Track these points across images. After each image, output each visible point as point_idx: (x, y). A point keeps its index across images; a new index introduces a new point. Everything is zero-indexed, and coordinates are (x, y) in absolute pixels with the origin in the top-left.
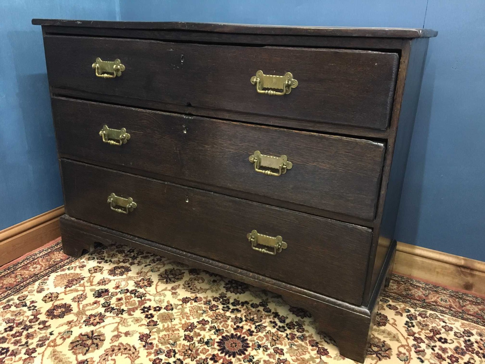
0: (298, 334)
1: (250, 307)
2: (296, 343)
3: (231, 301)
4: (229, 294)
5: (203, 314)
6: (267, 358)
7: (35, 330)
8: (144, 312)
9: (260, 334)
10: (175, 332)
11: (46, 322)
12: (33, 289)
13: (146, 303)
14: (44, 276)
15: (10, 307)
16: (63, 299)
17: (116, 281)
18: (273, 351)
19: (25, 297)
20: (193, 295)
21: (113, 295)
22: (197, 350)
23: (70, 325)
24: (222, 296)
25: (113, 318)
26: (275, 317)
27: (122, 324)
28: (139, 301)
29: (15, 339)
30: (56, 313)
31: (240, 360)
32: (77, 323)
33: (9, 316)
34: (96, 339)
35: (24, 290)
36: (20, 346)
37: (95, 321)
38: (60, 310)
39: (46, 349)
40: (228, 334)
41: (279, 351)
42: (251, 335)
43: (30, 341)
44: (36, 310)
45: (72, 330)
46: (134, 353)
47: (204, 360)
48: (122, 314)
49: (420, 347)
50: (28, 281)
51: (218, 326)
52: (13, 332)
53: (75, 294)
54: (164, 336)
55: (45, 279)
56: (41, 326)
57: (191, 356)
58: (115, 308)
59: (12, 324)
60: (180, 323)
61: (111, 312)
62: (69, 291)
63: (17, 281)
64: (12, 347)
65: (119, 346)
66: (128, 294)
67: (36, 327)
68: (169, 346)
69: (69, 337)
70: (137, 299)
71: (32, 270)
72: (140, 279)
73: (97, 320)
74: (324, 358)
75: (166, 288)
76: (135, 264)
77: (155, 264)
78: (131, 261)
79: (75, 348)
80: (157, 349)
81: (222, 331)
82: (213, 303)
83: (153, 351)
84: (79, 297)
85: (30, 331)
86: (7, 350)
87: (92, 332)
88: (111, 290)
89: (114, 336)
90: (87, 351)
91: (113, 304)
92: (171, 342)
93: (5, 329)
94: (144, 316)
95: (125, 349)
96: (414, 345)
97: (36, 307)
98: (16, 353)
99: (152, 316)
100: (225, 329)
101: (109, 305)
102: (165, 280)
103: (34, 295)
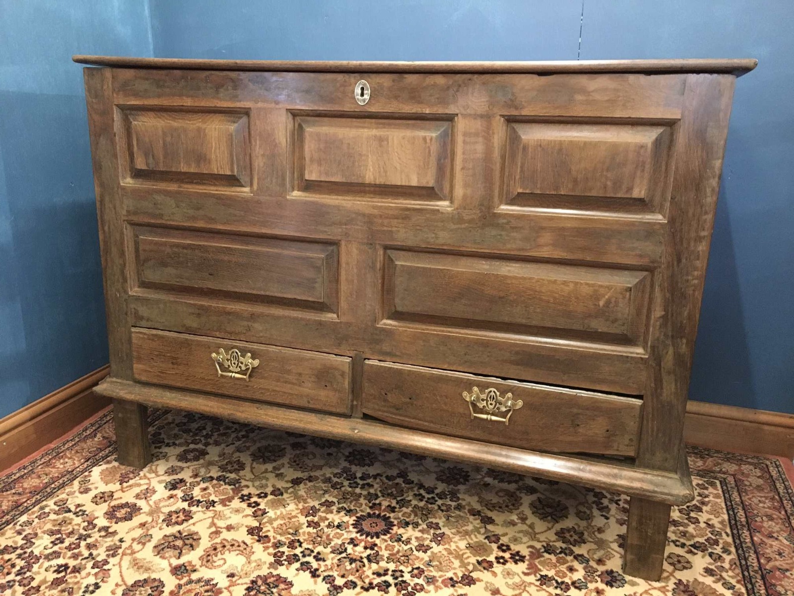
0: (453, 504)
1: (385, 479)
2: (453, 515)
3: (359, 475)
4: (354, 468)
5: (324, 494)
6: (419, 535)
7: (96, 540)
8: (243, 501)
9: (404, 509)
10: (293, 520)
11: (108, 527)
12: (73, 490)
13: (242, 490)
14: (83, 472)
15: (48, 516)
16: (121, 498)
17: (192, 467)
18: (425, 527)
19: (65, 501)
20: (306, 474)
21: (193, 485)
22: (328, 535)
23: (144, 528)
24: (345, 470)
25: (204, 513)
26: (420, 488)
27: (217, 519)
28: (232, 489)
29: (72, 552)
30: (118, 515)
31: (386, 541)
32: (154, 524)
33: (49, 526)
34: (188, 539)
35: (59, 492)
36: (82, 559)
37: (179, 519)
38: (123, 511)
39: (121, 559)
40: (364, 514)
41: (434, 526)
42: (394, 512)
43: (95, 553)
44: (87, 515)
45: (150, 533)
46: (245, 549)
47: (341, 545)
48: (213, 506)
49: (602, 504)
50: (61, 481)
51: (348, 507)
52: (67, 543)
53: (137, 490)
54: (280, 526)
55: (86, 476)
56: (103, 533)
57: (322, 543)
58: (202, 500)
59: (58, 536)
60: (297, 509)
61: (198, 506)
62: (127, 487)
63: (44, 482)
64: (72, 563)
65: (221, 543)
66: (215, 482)
67: (96, 536)
68: (289, 536)
69: (149, 541)
70: (229, 487)
71: (62, 466)
72: (225, 462)
73: (182, 517)
74: (489, 527)
75: (267, 469)
76: (210, 444)
77: (241, 442)
78: (203, 442)
79: (161, 552)
80: (276, 541)
81: (355, 511)
82: (335, 480)
83: (270, 544)
84: (144, 492)
85: (89, 540)
86: (66, 567)
87: (179, 532)
88: (189, 480)
89: (212, 533)
90: (180, 554)
91: (197, 496)
92: (291, 531)
93: (52, 542)
94: (246, 505)
95: (232, 545)
96: (594, 502)
97: (85, 511)
98: (80, 569)
99: (257, 504)
100: (358, 509)
101: (192, 498)
102: (261, 460)
103: (77, 497)
